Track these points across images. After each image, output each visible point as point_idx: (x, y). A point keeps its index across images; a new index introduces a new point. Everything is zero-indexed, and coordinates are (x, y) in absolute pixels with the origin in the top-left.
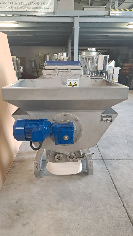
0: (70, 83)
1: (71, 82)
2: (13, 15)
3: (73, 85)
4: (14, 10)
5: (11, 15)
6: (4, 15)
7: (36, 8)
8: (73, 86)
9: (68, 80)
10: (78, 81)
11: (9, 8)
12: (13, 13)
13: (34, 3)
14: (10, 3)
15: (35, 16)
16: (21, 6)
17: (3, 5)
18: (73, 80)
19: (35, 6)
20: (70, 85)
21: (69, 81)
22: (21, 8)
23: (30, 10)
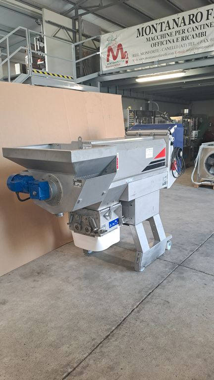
2: (177, 63)
4: (178, 55)
5: (174, 63)
6: (165, 64)
7: (208, 47)
11: (172, 53)
12: (176, 60)
13: (206, 41)
14: (174, 48)
15: (206, 58)
16: (188, 47)
17: (165, 52)
19: (207, 44)
22: (187, 51)
23: (200, 51)
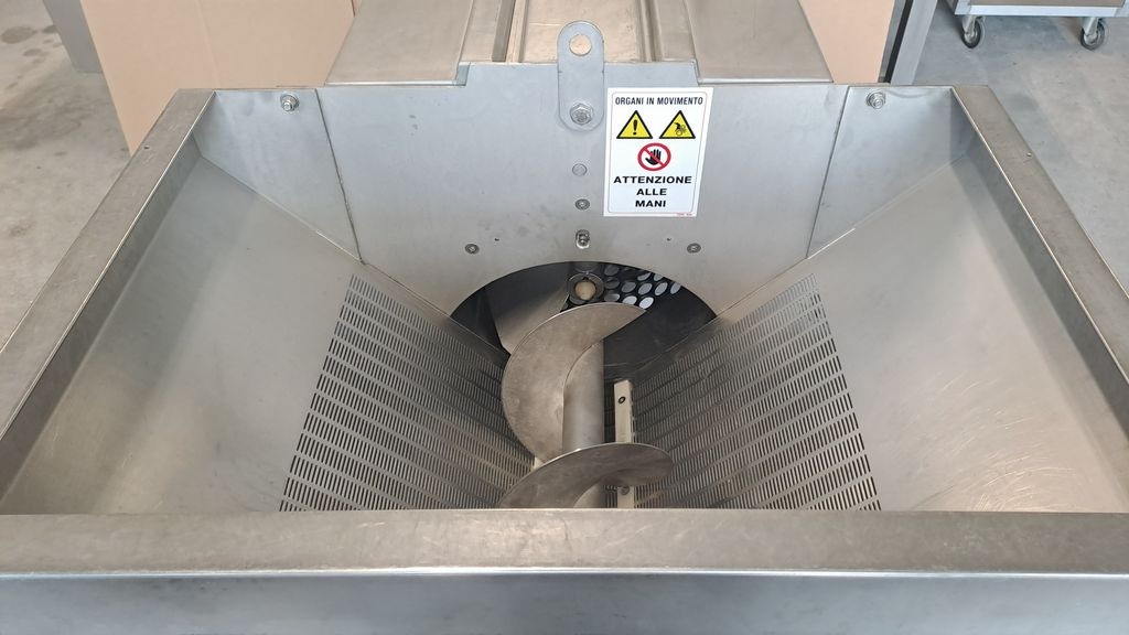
0: (636, 119)
1: (642, 109)
3: (656, 134)
8: (656, 139)
9: (613, 93)
10: (708, 102)
18: (657, 93)
20: (629, 131)
21: (621, 101)
